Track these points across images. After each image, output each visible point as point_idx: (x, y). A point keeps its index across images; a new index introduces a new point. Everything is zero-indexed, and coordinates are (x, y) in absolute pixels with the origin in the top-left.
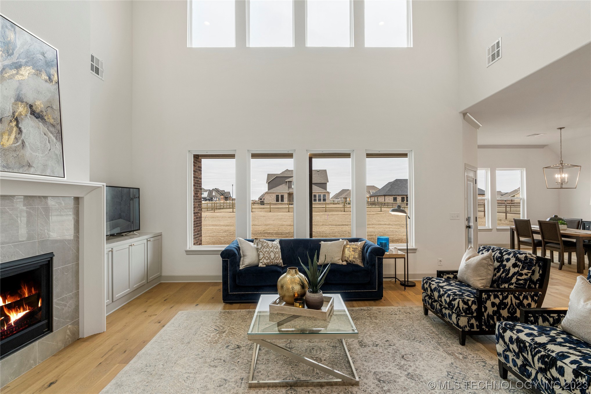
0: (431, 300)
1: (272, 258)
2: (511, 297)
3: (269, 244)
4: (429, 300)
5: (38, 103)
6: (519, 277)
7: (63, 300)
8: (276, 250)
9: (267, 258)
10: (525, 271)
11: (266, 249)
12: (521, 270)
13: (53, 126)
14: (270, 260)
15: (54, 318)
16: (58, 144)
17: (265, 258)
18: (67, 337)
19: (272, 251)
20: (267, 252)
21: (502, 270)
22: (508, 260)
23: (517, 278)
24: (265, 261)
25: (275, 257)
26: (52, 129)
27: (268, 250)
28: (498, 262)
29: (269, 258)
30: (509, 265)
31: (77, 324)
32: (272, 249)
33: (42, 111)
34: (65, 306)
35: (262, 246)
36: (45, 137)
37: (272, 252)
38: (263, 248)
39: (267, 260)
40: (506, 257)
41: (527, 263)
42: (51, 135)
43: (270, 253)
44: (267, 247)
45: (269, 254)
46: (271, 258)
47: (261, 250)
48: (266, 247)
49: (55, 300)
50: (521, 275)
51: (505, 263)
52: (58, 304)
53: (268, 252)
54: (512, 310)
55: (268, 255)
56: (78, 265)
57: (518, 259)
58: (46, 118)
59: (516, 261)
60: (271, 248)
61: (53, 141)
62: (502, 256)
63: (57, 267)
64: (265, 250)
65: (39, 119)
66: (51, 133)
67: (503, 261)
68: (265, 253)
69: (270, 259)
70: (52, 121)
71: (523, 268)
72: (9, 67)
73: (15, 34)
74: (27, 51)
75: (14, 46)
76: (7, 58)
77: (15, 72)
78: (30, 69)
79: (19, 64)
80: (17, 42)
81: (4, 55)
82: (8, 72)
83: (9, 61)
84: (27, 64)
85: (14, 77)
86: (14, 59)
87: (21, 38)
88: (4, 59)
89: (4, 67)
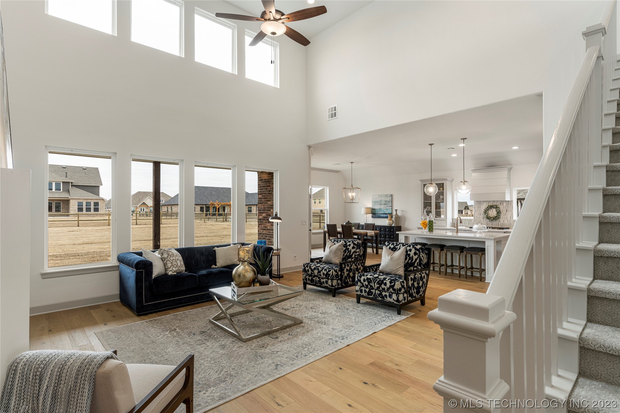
0: (311, 277)
3: (173, 253)
4: (310, 277)
6: (356, 254)
9: (175, 266)
10: (358, 250)
11: (173, 257)
12: (356, 250)
14: (178, 268)
19: (178, 259)
20: (174, 261)
21: (347, 251)
22: (350, 245)
23: (355, 255)
24: (174, 269)
28: (344, 247)
29: (177, 266)
30: (350, 248)
35: (169, 255)
38: (170, 257)
39: (176, 268)
40: (348, 244)
41: (358, 246)
45: (177, 262)
47: (168, 259)
50: (356, 252)
51: (348, 247)
53: (175, 260)
55: (175, 263)
57: (354, 244)
59: (353, 245)
60: (176, 256)
62: (346, 243)
64: (172, 259)
67: (347, 246)
68: (173, 261)
71: (357, 248)
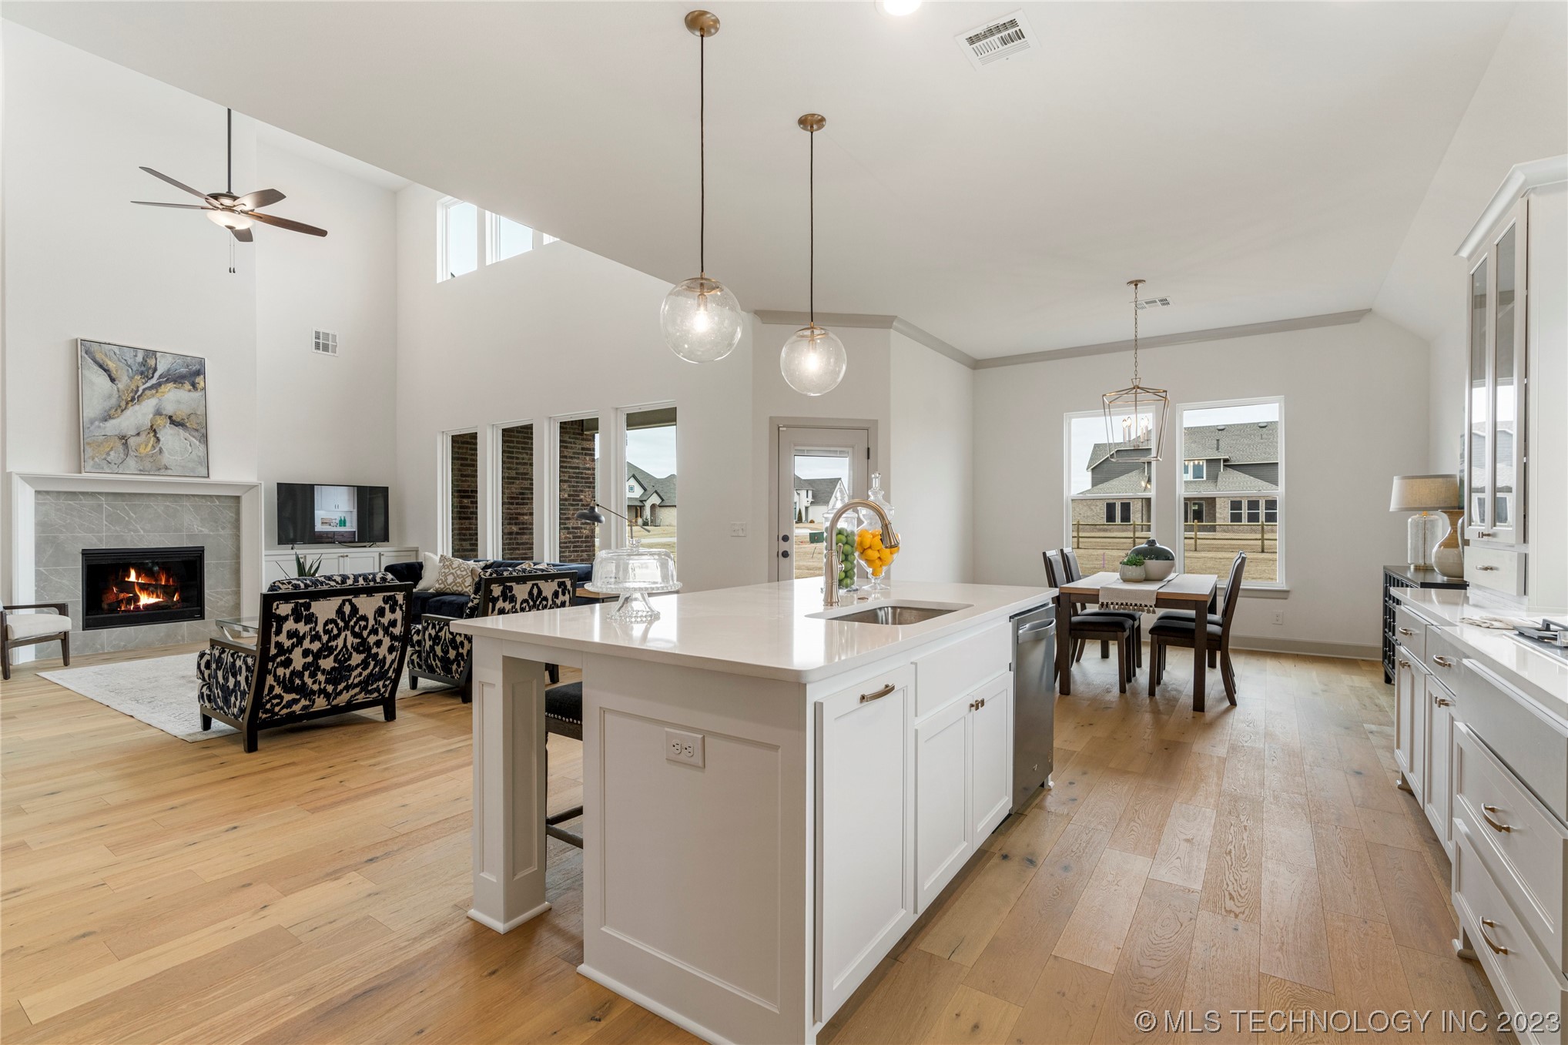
1: (449, 583)
5: (178, 413)
7: (217, 593)
13: (197, 430)
15: (206, 607)
16: (202, 447)
19: (452, 573)
26: (196, 434)
27: (447, 570)
32: (453, 571)
33: (183, 419)
34: (221, 600)
36: (186, 442)
42: (194, 439)
44: (448, 567)
49: (207, 591)
52: (209, 595)
56: (238, 564)
58: (187, 424)
60: (453, 569)
61: (195, 444)
63: (209, 562)
65: (180, 427)
66: (194, 437)
70: (195, 426)
72: (150, 388)
73: (156, 359)
74: (169, 370)
75: (155, 370)
76: (146, 382)
77: (154, 391)
78: (171, 385)
79: (159, 385)
80: (158, 366)
81: (144, 381)
82: (148, 392)
83: (148, 384)
84: (168, 381)
85: (153, 396)
86: (154, 381)
87: (163, 361)
88: (144, 384)
89: (144, 390)
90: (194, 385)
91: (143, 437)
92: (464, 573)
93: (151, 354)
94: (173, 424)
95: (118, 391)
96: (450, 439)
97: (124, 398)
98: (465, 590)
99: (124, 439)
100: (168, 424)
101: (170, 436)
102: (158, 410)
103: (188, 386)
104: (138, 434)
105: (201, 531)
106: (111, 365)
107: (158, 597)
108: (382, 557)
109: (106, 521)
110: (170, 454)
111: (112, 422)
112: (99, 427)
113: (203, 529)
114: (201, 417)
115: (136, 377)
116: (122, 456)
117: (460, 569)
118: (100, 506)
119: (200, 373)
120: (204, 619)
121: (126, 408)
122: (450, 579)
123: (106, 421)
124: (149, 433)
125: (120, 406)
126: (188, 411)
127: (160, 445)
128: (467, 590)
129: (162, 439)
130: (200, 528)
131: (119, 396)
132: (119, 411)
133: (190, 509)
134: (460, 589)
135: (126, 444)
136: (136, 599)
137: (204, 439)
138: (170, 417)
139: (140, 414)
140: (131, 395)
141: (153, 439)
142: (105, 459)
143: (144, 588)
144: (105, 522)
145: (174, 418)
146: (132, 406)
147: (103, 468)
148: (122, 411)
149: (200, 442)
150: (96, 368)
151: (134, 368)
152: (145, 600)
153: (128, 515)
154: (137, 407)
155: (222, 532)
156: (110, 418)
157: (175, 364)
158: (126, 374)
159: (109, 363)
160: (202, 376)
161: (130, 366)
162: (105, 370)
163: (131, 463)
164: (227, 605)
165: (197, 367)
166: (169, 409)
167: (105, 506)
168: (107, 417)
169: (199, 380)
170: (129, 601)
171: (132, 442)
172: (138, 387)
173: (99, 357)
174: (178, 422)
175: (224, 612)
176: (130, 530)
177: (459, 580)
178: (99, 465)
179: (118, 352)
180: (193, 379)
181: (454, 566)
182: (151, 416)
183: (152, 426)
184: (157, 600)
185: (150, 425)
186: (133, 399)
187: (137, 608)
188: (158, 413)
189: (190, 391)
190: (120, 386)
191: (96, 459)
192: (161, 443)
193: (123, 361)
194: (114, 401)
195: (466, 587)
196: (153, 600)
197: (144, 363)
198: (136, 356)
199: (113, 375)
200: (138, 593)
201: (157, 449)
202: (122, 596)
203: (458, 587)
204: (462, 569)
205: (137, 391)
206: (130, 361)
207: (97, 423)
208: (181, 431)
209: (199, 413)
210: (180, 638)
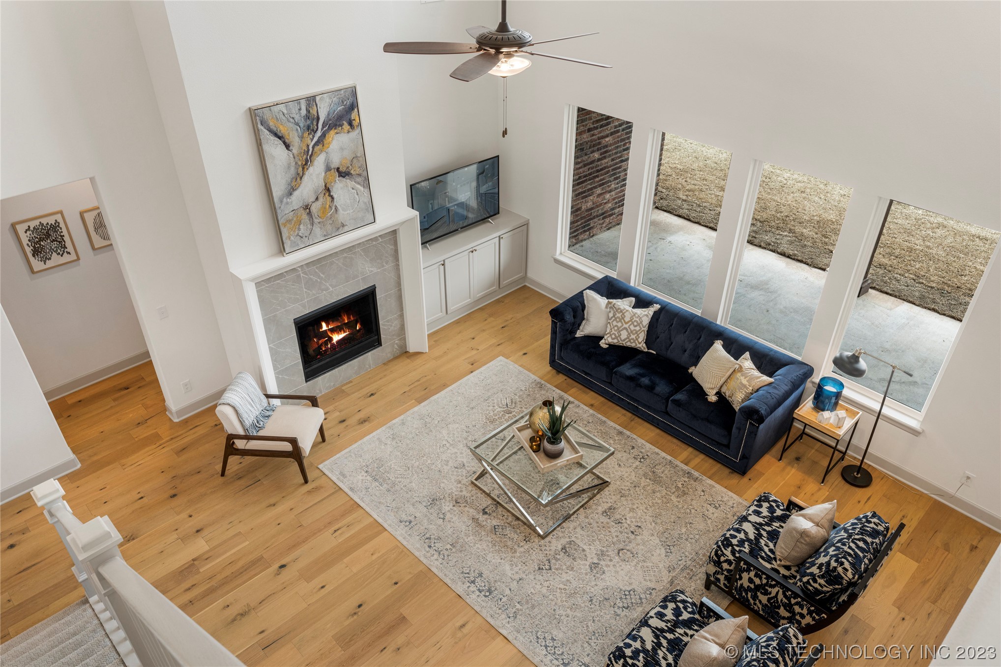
1: (623, 338)
2: (779, 591)
3: (625, 316)
5: (343, 163)
6: (811, 581)
7: (388, 321)
8: (635, 328)
9: (613, 336)
10: (822, 581)
11: (617, 322)
12: (818, 576)
13: (359, 175)
15: (382, 336)
16: (367, 190)
17: (611, 335)
18: (395, 350)
20: (616, 328)
23: (808, 580)
24: (610, 340)
25: (628, 338)
26: (359, 179)
27: (619, 324)
29: (616, 338)
31: (404, 339)
32: (626, 326)
33: (348, 167)
34: (391, 326)
35: (614, 316)
36: (354, 191)
37: (625, 331)
38: (614, 320)
39: (613, 339)
41: (830, 575)
42: (359, 186)
43: (622, 330)
44: (620, 321)
45: (619, 332)
46: (620, 338)
47: (611, 321)
48: (618, 320)
49: (381, 322)
50: (815, 581)
52: (383, 325)
53: (618, 329)
54: (774, 602)
55: (616, 333)
56: (400, 290)
58: (352, 172)
60: (626, 323)
61: (360, 191)
63: (380, 296)
64: (615, 323)
65: (347, 177)
66: (359, 183)
68: (614, 328)
69: (618, 340)
70: (358, 171)
71: (822, 577)
72: (316, 144)
73: (317, 106)
74: (328, 114)
75: (318, 119)
76: (314, 136)
77: (320, 146)
78: (332, 132)
79: (324, 135)
80: (319, 114)
81: (311, 136)
82: (317, 148)
83: (315, 139)
84: (330, 128)
85: (321, 151)
86: (319, 133)
87: (322, 106)
88: (312, 140)
89: (313, 147)
90: (350, 124)
91: (321, 199)
92: (638, 328)
93: (311, 100)
94: (342, 176)
95: (294, 158)
96: (576, 109)
97: (300, 163)
98: (639, 345)
99: (307, 207)
100: (337, 178)
101: (342, 190)
102: (327, 164)
103: (346, 127)
104: (317, 199)
105: (372, 271)
106: (283, 130)
107: (344, 332)
108: (501, 240)
109: (306, 288)
110: (344, 210)
111: (296, 193)
112: (287, 203)
113: (372, 269)
114: (361, 159)
115: (305, 135)
116: (309, 226)
117: (633, 323)
118: (299, 276)
119: (353, 106)
120: (381, 345)
121: (303, 174)
122: (624, 335)
123: (291, 194)
124: (325, 194)
125: (298, 174)
126: (350, 158)
127: (335, 203)
128: (640, 345)
129: (335, 196)
130: (371, 269)
131: (296, 163)
132: (298, 179)
133: (361, 255)
134: (633, 345)
135: (310, 214)
136: (331, 339)
137: (367, 183)
138: (338, 169)
139: (316, 174)
140: (305, 156)
141: (329, 199)
142: (298, 235)
143: (333, 331)
144: (305, 290)
145: (341, 169)
146: (307, 169)
147: (298, 245)
148: (301, 178)
149: (364, 187)
150: (273, 138)
151: (302, 125)
152: (336, 338)
153: (319, 277)
154: (311, 169)
155: (387, 267)
156: (294, 190)
157: (332, 105)
158: (296, 134)
159: (281, 128)
160: (356, 110)
161: (297, 124)
162: (280, 138)
163: (317, 230)
164: (396, 329)
165: (351, 100)
166: (336, 162)
167: (302, 275)
168: (291, 192)
169: (354, 115)
170: (326, 343)
171: (315, 208)
172: (308, 146)
173: (272, 124)
174: (344, 172)
175: (393, 335)
176: (322, 290)
177: (633, 337)
178: (295, 242)
179: (285, 112)
180: (348, 117)
181: (627, 319)
182: (323, 174)
183: (325, 186)
184: (345, 334)
185: (324, 184)
186: (306, 164)
187: (333, 345)
188: (328, 169)
189: (348, 132)
190: (295, 150)
191: (292, 238)
192: (335, 200)
193: (291, 120)
194: (293, 170)
195: (640, 343)
196: (342, 335)
197: (308, 117)
198: (300, 109)
199: (287, 141)
200: (331, 336)
201: (334, 208)
202: (320, 342)
203: (631, 343)
204: (635, 324)
205: (308, 150)
206: (297, 117)
207: (285, 200)
208: (347, 181)
209: (359, 155)
210: (367, 366)
